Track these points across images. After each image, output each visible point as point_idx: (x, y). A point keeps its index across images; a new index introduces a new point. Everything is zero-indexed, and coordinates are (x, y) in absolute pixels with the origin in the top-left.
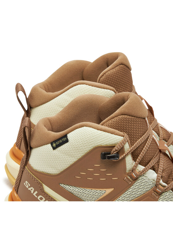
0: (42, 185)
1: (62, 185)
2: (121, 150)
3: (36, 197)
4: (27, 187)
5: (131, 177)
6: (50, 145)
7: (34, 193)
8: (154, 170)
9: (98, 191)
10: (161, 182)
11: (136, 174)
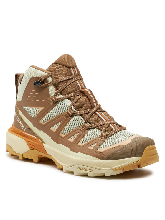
0: (18, 109)
1: (24, 107)
2: (45, 81)
3: (16, 118)
7: (16, 116)
8: (70, 100)
9: (36, 108)
10: (73, 108)
11: (55, 99)
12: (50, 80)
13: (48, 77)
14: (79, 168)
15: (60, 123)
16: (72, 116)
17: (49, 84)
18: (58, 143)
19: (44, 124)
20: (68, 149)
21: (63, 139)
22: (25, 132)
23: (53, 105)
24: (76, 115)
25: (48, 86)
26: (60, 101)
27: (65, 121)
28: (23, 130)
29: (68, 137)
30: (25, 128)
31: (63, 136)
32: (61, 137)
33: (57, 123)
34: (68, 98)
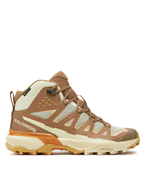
0: (22, 117)
1: (31, 113)
2: (56, 89)
3: (20, 124)
4: (15, 121)
5: (63, 103)
6: (23, 95)
7: (19, 123)
8: (75, 102)
9: (49, 111)
10: (79, 107)
11: (66, 102)
12: (59, 88)
13: (58, 86)
14: (102, 149)
15: (73, 119)
16: (81, 113)
17: (59, 91)
18: (75, 134)
19: (57, 122)
20: (87, 137)
21: (79, 131)
22: (35, 132)
23: (64, 107)
24: (83, 112)
25: (59, 93)
26: (68, 103)
27: (77, 117)
28: (33, 132)
29: (82, 128)
30: (36, 129)
31: (78, 128)
32: (76, 129)
33: (70, 120)
34: (73, 101)
